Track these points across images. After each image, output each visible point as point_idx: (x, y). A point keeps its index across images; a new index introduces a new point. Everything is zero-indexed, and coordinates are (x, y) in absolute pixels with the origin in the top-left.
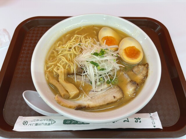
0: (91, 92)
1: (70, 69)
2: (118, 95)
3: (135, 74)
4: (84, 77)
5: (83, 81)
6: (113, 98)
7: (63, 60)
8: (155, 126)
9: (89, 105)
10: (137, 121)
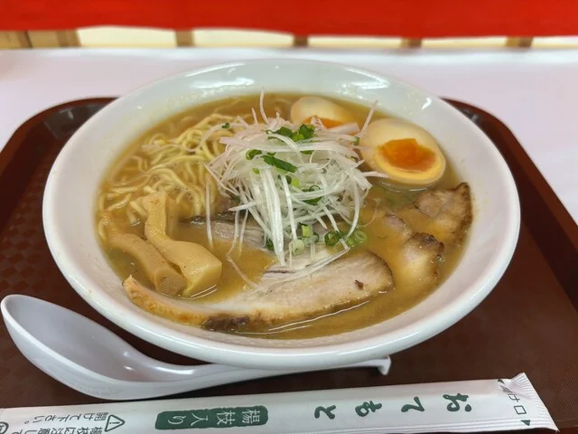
0: (267, 274)
1: (191, 205)
2: (374, 280)
3: (427, 217)
4: (240, 228)
5: (238, 239)
6: (353, 288)
7: (167, 177)
8: (527, 422)
9: (260, 314)
10: (454, 406)
